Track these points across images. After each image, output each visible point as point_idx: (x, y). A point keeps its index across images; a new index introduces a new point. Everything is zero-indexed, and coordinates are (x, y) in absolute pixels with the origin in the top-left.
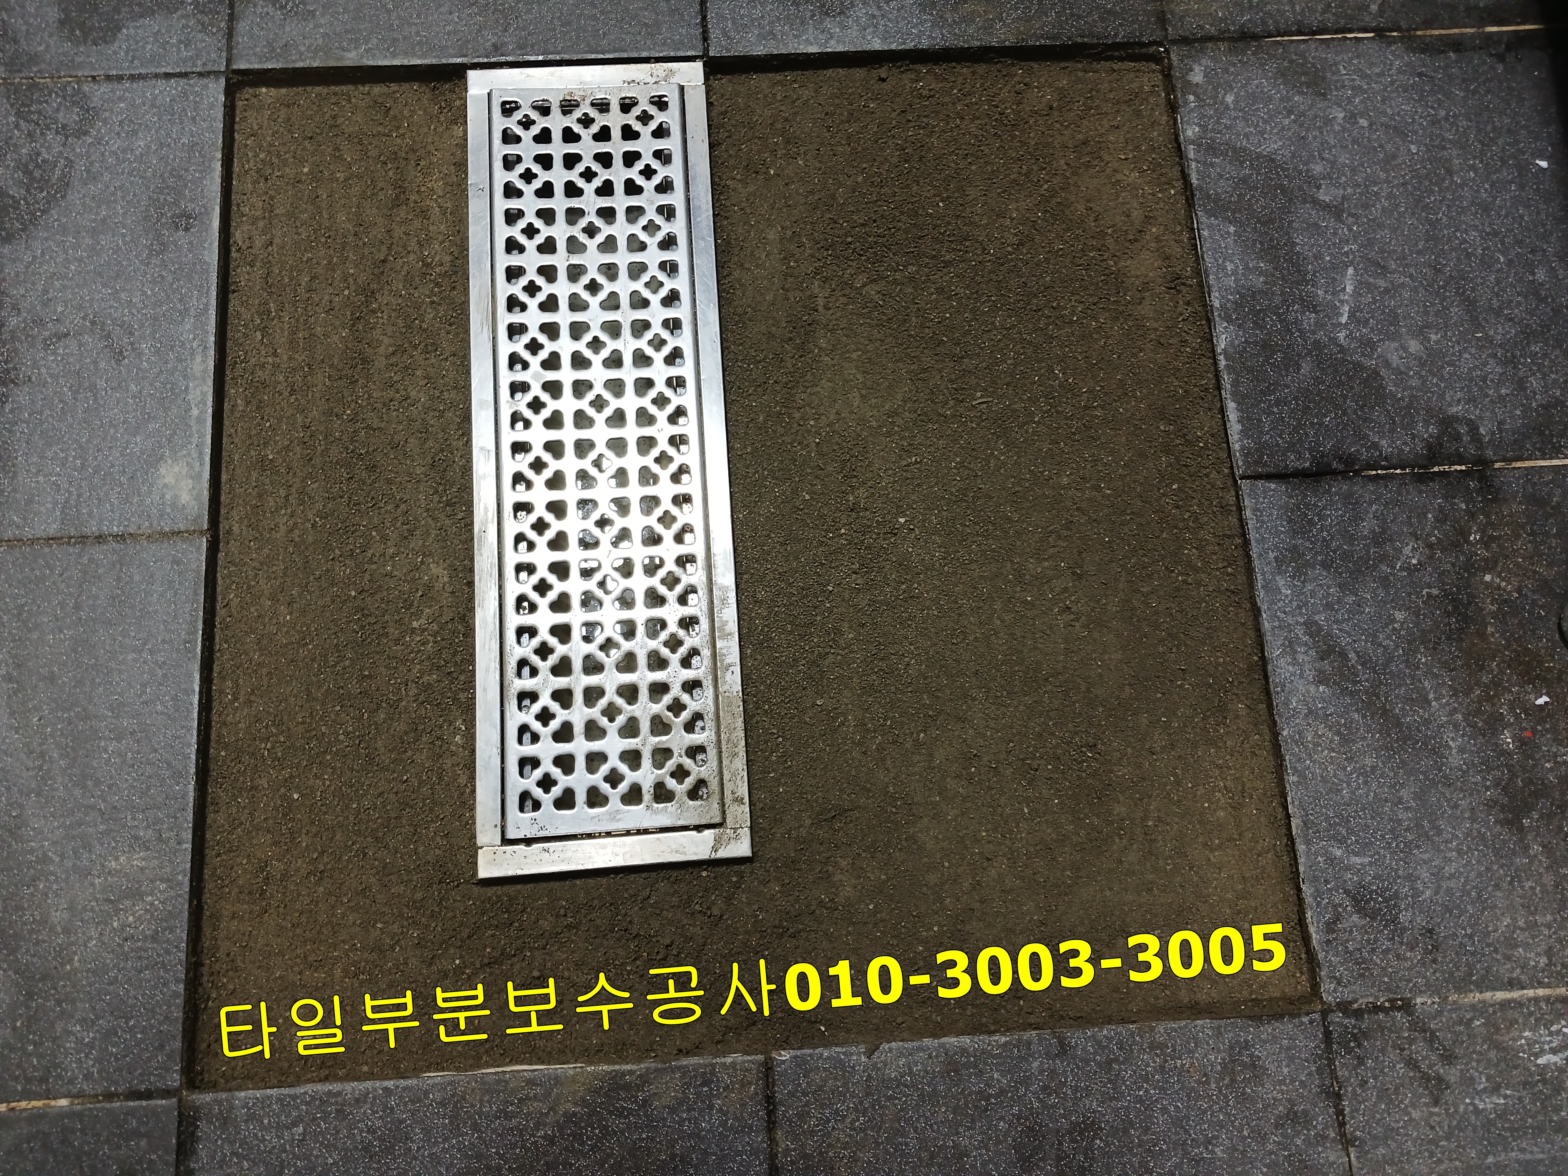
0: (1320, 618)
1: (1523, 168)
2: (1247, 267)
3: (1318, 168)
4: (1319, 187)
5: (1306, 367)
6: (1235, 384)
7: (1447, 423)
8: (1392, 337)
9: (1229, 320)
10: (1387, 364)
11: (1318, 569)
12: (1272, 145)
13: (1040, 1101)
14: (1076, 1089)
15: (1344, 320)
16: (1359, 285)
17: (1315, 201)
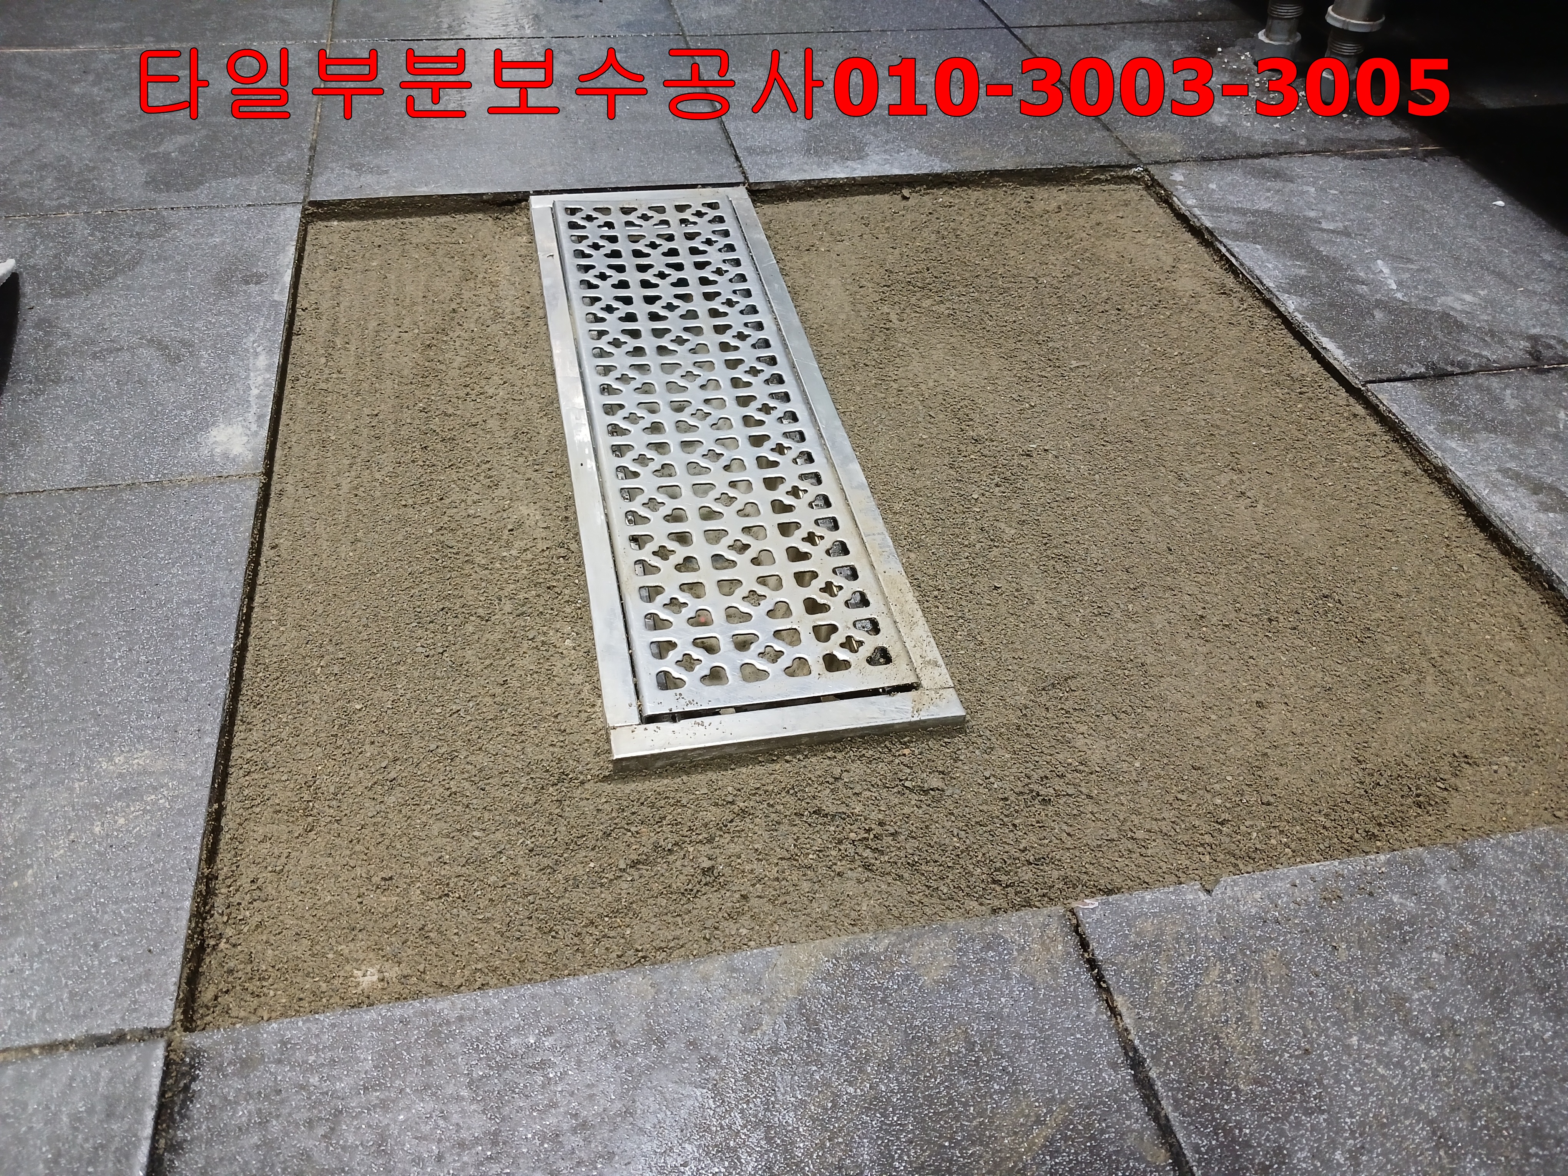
0: (1512, 465)
1: (1486, 209)
2: (1285, 265)
3: (1312, 214)
4: (1320, 223)
5: (1378, 315)
6: (1320, 327)
7: (1534, 339)
8: (1445, 294)
9: (1289, 293)
10: (1453, 309)
11: (1484, 434)
12: (1265, 205)
13: (1473, 923)
14: (1513, 905)
15: (1394, 287)
16: (1394, 270)
17: (1323, 230)
